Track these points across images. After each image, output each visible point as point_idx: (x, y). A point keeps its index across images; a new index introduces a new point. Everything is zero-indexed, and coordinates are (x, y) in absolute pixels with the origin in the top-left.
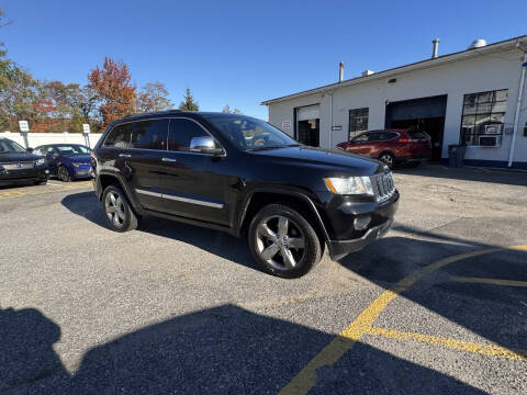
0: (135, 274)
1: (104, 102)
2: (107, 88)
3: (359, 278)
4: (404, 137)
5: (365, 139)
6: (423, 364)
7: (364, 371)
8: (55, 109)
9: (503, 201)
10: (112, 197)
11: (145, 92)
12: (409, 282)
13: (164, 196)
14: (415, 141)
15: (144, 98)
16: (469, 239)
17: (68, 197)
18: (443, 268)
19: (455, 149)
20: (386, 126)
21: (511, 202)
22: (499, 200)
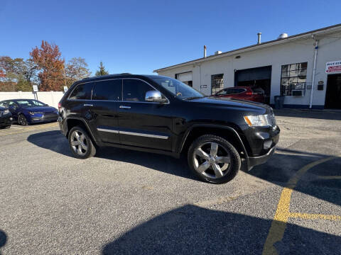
0: (109, 188)
1: (42, 71)
2: (44, 61)
3: (262, 180)
4: (249, 91)
5: (224, 93)
6: (336, 235)
7: (304, 243)
8: (5, 75)
9: (317, 128)
10: (77, 135)
11: (71, 64)
12: (294, 181)
13: (121, 132)
14: (256, 94)
15: (71, 68)
16: (313, 152)
17: (31, 136)
18: (309, 171)
19: (278, 98)
20: (235, 85)
21: (322, 129)
22: (315, 128)
